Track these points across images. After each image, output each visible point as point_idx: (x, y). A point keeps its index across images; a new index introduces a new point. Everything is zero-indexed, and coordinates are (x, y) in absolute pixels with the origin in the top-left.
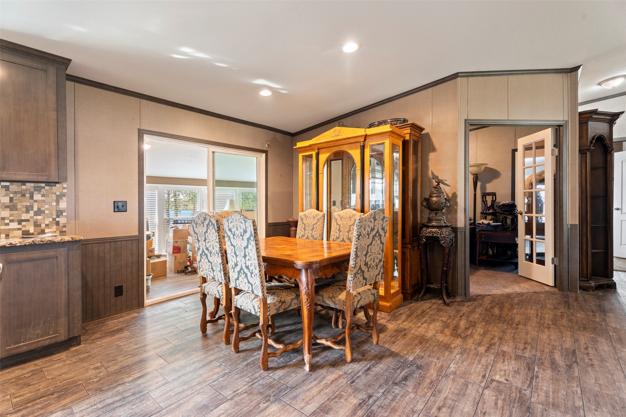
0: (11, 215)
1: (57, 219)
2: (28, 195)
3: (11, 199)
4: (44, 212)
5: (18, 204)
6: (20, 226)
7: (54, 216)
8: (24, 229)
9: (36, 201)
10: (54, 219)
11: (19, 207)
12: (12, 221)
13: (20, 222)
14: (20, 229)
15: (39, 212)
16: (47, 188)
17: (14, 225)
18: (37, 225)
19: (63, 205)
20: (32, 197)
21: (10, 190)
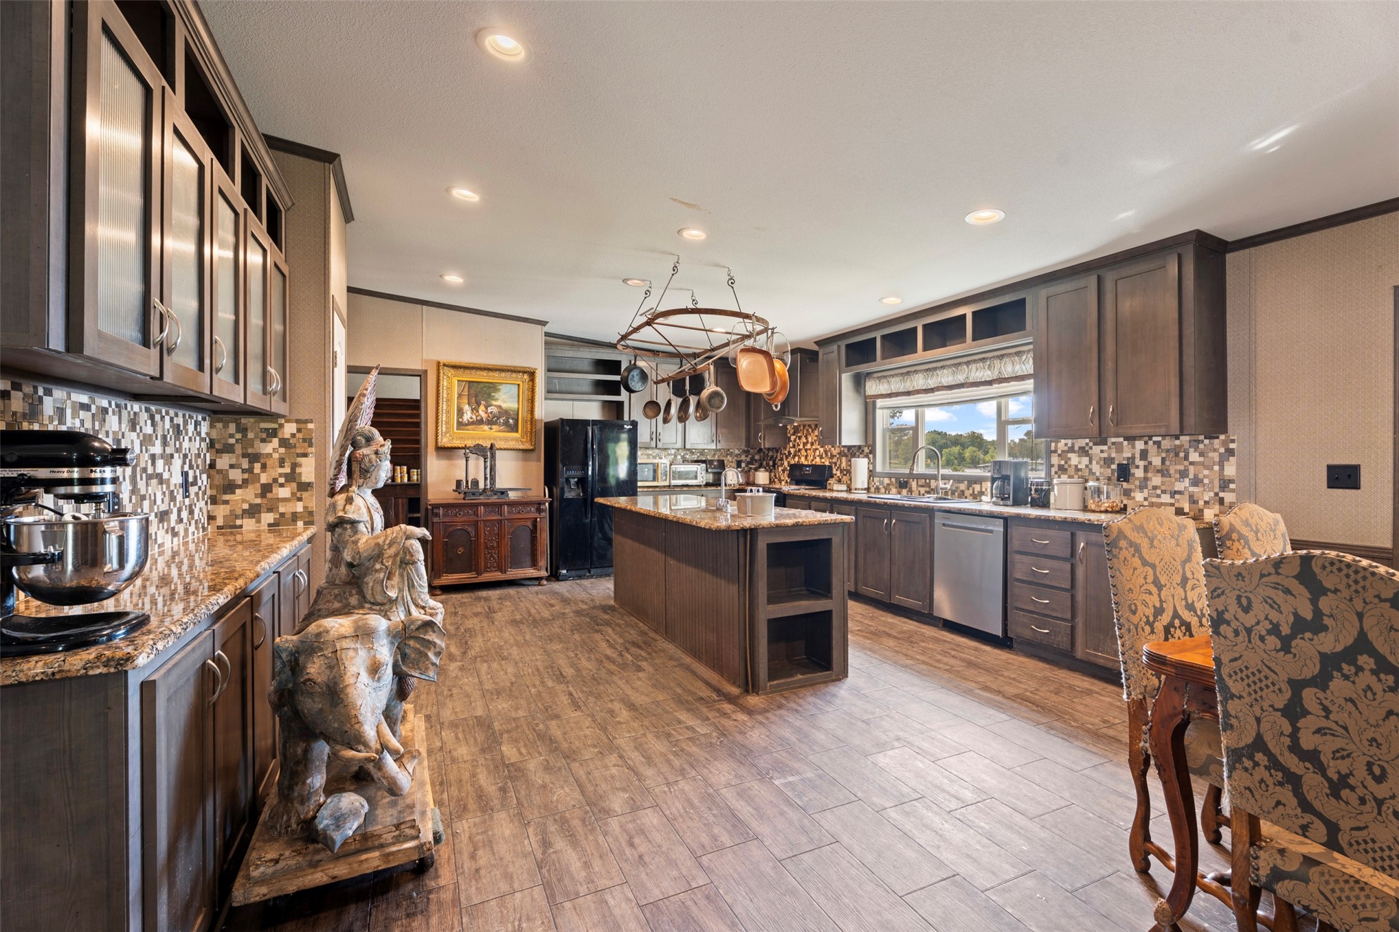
0: (1163, 483)
1: (1221, 494)
2: (1182, 455)
3: (1163, 460)
4: (1202, 481)
5: (1171, 467)
6: (1172, 501)
7: (1217, 490)
8: (1177, 505)
9: (1192, 463)
10: (1216, 494)
11: (1172, 472)
12: (1164, 492)
13: (1174, 493)
14: (1172, 505)
15: (1196, 482)
16: (1207, 441)
17: (1166, 498)
18: (1193, 501)
19: (1230, 470)
20: (1186, 458)
21: (1162, 447)
